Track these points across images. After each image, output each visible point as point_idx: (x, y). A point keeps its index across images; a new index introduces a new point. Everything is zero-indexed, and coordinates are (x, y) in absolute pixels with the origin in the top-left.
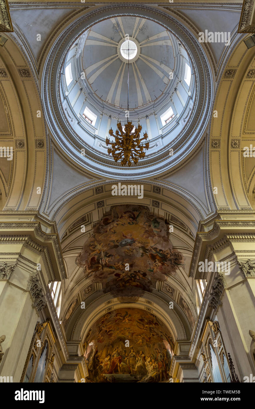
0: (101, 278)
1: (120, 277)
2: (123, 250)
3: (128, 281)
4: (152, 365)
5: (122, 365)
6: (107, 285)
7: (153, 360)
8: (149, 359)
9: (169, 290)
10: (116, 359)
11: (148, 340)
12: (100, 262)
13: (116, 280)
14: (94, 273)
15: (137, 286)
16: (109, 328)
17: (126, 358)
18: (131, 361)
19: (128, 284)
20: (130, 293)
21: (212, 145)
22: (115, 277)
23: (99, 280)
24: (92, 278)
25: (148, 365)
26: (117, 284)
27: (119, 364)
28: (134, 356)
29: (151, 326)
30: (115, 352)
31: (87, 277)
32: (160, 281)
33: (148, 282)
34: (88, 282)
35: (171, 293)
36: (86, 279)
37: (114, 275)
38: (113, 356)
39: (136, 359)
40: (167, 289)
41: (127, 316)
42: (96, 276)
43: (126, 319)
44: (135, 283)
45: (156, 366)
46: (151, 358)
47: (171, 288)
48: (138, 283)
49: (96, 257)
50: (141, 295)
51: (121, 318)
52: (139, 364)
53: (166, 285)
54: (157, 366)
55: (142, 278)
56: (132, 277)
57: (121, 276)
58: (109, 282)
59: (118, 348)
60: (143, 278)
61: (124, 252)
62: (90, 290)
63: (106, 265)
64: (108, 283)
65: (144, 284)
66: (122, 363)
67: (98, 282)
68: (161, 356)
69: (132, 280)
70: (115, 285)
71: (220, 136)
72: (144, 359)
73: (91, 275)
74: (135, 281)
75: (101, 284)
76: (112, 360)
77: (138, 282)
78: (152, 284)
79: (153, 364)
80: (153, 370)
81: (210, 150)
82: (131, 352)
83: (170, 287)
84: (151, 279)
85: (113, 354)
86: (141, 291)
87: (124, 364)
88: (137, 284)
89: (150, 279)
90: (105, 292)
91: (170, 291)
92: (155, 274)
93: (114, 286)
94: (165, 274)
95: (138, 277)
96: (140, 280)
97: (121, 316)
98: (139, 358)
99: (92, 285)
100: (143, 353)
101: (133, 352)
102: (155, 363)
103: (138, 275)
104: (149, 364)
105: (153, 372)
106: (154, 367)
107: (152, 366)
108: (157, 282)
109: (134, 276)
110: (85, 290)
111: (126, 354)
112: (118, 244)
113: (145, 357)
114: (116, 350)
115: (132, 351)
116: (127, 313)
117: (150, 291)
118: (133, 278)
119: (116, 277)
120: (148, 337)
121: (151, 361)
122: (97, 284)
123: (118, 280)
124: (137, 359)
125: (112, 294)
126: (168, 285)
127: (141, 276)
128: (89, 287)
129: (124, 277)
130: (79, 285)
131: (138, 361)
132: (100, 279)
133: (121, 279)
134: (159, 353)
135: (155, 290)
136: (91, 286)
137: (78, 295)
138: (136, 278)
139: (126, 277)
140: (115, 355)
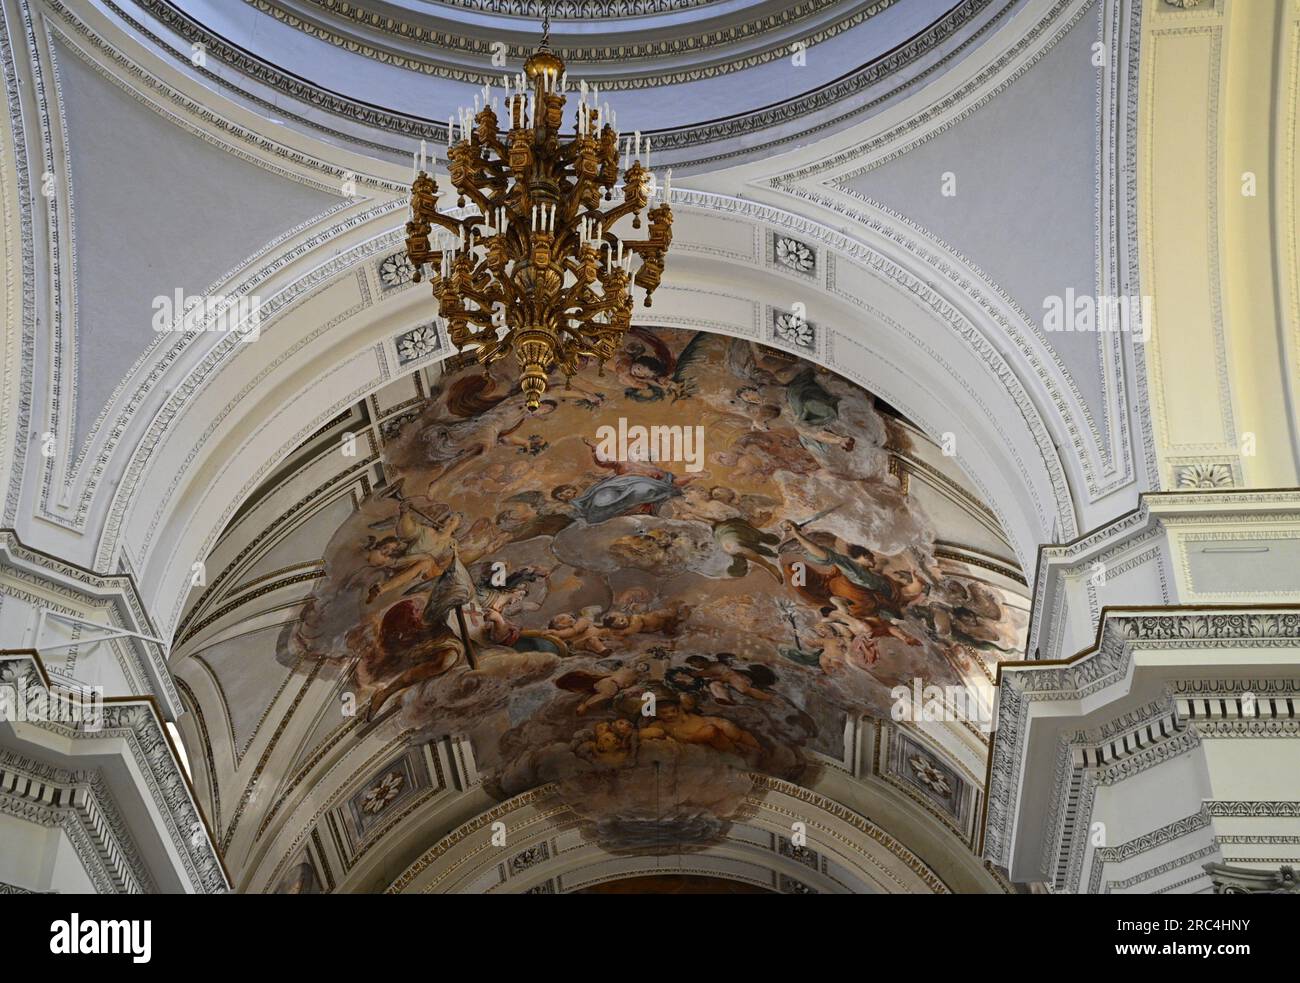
0: (461, 712)
1: (594, 692)
6: (510, 744)
9: (932, 777)
13: (568, 710)
20: (672, 790)
22: (556, 694)
23: (450, 724)
24: (400, 722)
26: (579, 734)
32: (864, 719)
33: (791, 719)
35: (946, 795)
36: (360, 734)
37: (553, 687)
40: (916, 771)
42: (426, 709)
47: (945, 769)
53: (910, 749)
56: (681, 686)
57: (605, 688)
58: (523, 724)
60: (755, 691)
62: (393, 791)
64: (518, 730)
65: (763, 730)
67: (446, 738)
69: (677, 702)
70: (560, 739)
73: (395, 709)
75: (466, 746)
77: (719, 716)
78: (813, 733)
81: (1146, 27)
83: (934, 761)
84: (809, 702)
86: (742, 776)
89: (798, 700)
90: (499, 792)
91: (941, 787)
93: (560, 745)
95: (716, 691)
96: (733, 703)
99: (401, 760)
103: (717, 677)
108: (849, 726)
109: (689, 679)
110: (356, 799)
117: (802, 775)
118: (683, 696)
119: (566, 693)
122: (441, 747)
123: (581, 708)
126: (919, 747)
127: (739, 683)
128: (383, 773)
129: (627, 691)
132: (462, 721)
133: (607, 704)
135: (835, 769)
136: (396, 767)
137: (310, 839)
138: (706, 696)
139: (634, 689)
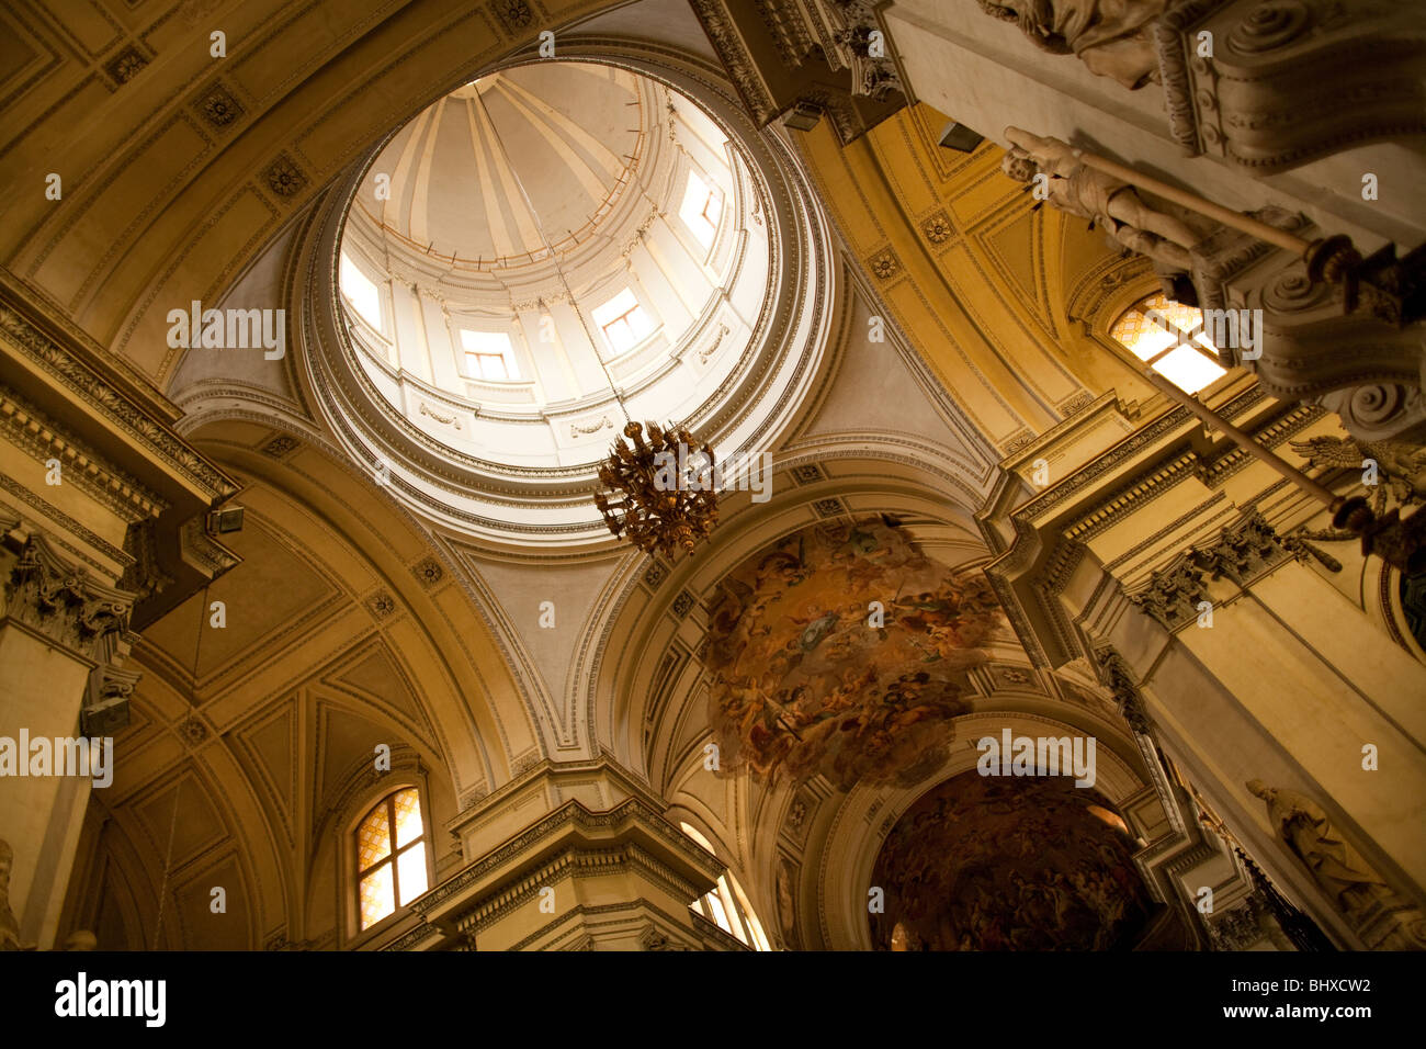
0: (809, 763)
1: (860, 725)
2: (822, 657)
3: (889, 721)
4: (1098, 889)
5: (1019, 938)
6: (839, 767)
7: (1093, 875)
8: (1081, 880)
9: (1016, 676)
10: (989, 930)
11: (1046, 830)
12: (781, 726)
13: (853, 739)
14: (782, 766)
15: (921, 718)
16: (919, 866)
17: (1017, 912)
18: (1035, 913)
19: (893, 729)
20: (916, 747)
21: (878, 276)
22: (844, 735)
23: (807, 771)
24: (787, 780)
25: (1088, 897)
26: (864, 747)
27: (1006, 940)
28: (1034, 892)
29: (1029, 792)
30: (975, 917)
31: (772, 786)
32: (975, 669)
33: (946, 690)
34: (783, 795)
35: (1027, 681)
36: (773, 793)
37: (841, 732)
38: (978, 928)
39: (1044, 899)
40: (1009, 679)
41: (947, 807)
42: (793, 769)
43: (952, 815)
44: (911, 715)
45: (1111, 886)
46: (1084, 873)
47: (1019, 670)
48: (922, 708)
49: (761, 723)
50: (948, 738)
51: (933, 821)
52: (1061, 907)
53: (1000, 671)
54: (1114, 883)
55: (922, 690)
56: (893, 702)
57: (862, 720)
58: (838, 756)
59: (977, 901)
60: (925, 686)
61: (828, 658)
62: (802, 812)
63: (802, 724)
64: (838, 759)
65: (938, 700)
66: (1013, 932)
67: (810, 778)
68: (1109, 852)
69: (896, 711)
70: (858, 754)
71: (884, 236)
72: (1068, 885)
73: (780, 775)
74: (907, 709)
75: (821, 776)
76: (981, 939)
77: (917, 706)
78: (959, 690)
79: (1102, 885)
80: (1109, 902)
81: (880, 292)
82: (1018, 888)
83: (1013, 669)
84: (948, 676)
85: (974, 923)
86: (940, 725)
87: (1023, 930)
88: (921, 713)
89: (944, 679)
90: (845, 789)
91: (1022, 679)
92: (952, 661)
93: (860, 756)
94: (976, 644)
95: (909, 695)
96: (918, 697)
97: (929, 818)
98: (1053, 890)
99: (797, 796)
100: (1054, 872)
101: (1026, 883)
102: (1105, 879)
103: (905, 689)
104: (1086, 890)
105: (1113, 908)
106: (1106, 891)
107: (1102, 892)
108: (970, 676)
109: (894, 697)
110: (788, 823)
111: (1011, 902)
112: (797, 652)
113: (1065, 879)
114: (973, 908)
115: (1020, 882)
116: (940, 799)
117: (965, 710)
118: (896, 706)
119: (848, 732)
120: (1041, 821)
121: (1089, 880)
122: (810, 782)
123: (858, 735)
124: (1047, 896)
125: (868, 782)
127: (916, 686)
128: (792, 806)
130: (764, 823)
131: (1054, 901)
132: (811, 767)
133: (868, 727)
134: (1098, 846)
135: (977, 699)
136: (796, 800)
137: (777, 847)
138: (906, 700)
140: (982, 923)
